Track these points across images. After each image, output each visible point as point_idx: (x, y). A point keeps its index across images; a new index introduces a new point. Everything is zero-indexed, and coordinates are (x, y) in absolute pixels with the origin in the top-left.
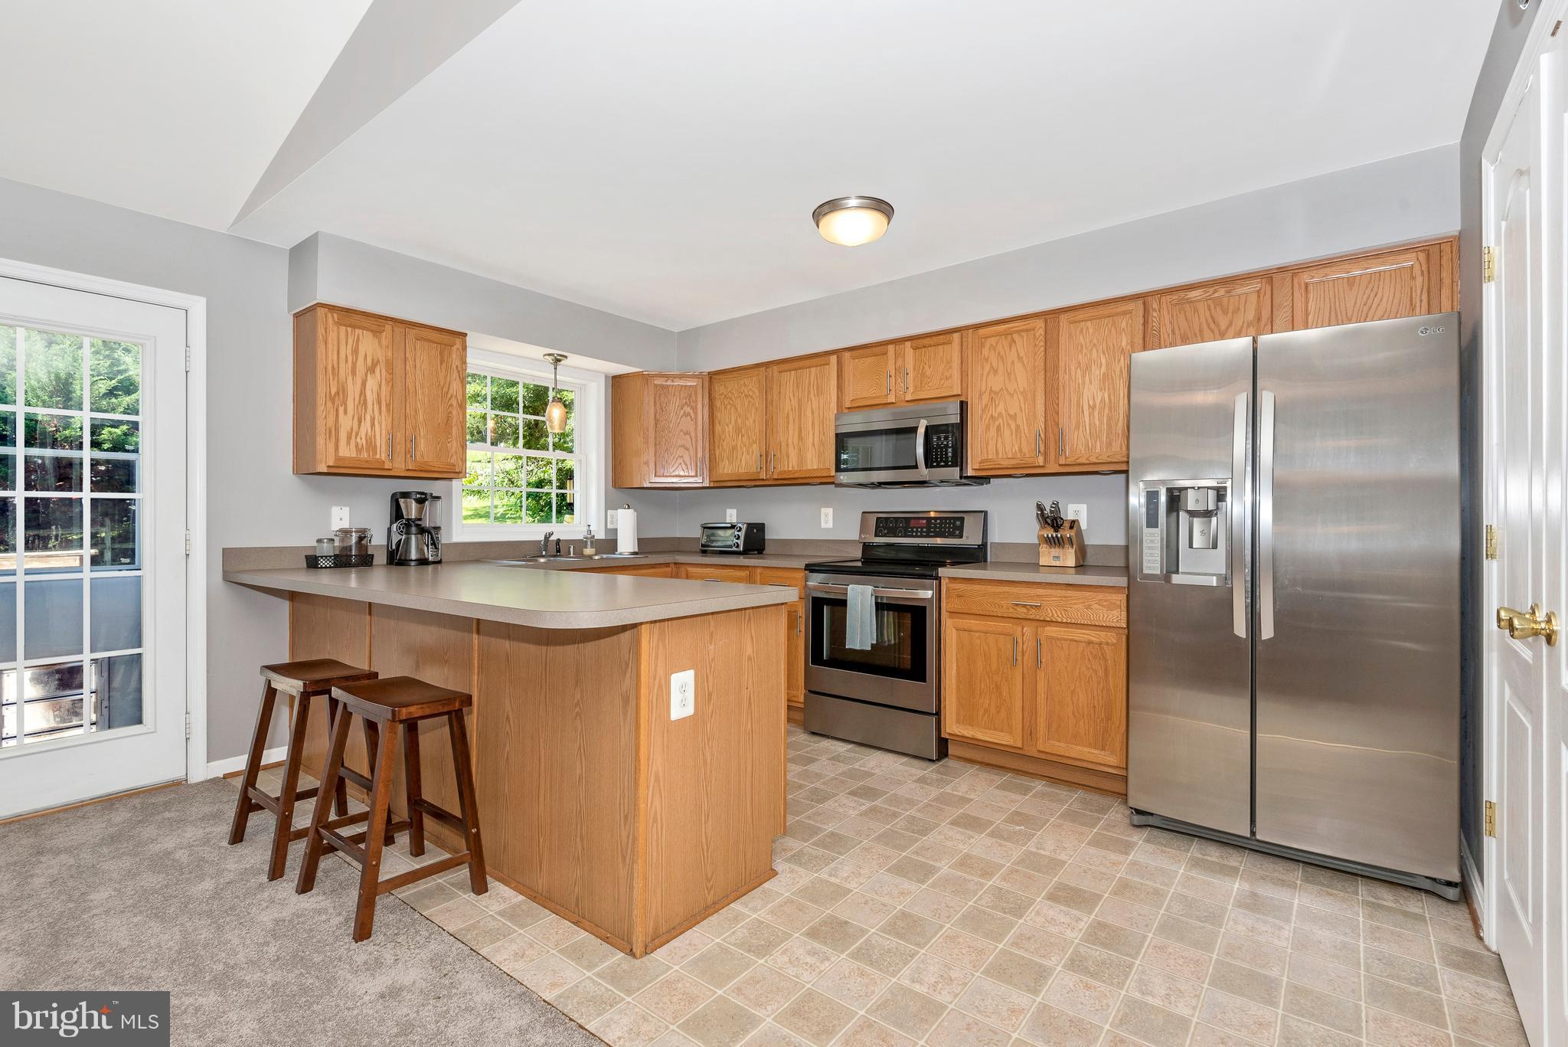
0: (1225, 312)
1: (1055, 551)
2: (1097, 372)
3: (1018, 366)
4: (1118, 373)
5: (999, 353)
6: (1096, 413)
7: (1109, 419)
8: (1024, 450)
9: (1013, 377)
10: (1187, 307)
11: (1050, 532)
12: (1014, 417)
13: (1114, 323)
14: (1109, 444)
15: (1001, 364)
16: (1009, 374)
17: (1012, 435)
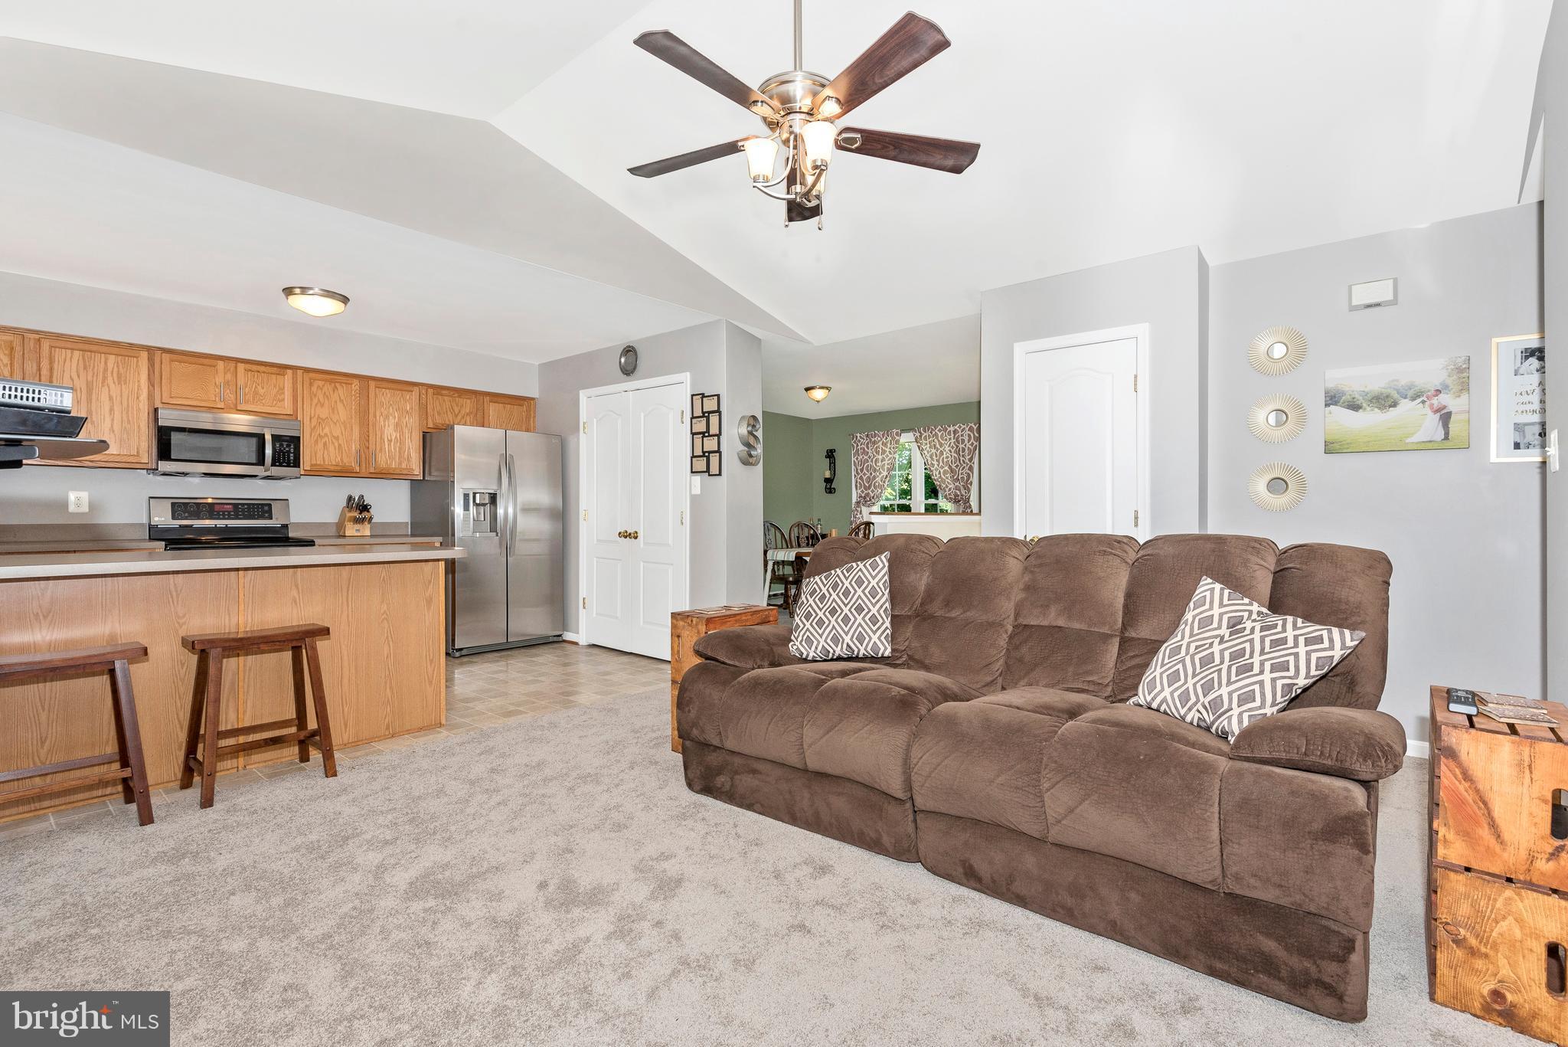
0: (457, 405)
1: (357, 526)
2: (392, 421)
3: (340, 406)
4: (405, 423)
5: (325, 393)
6: (392, 444)
7: (400, 449)
8: (345, 461)
9: (336, 412)
10: (440, 397)
11: (356, 514)
12: (337, 438)
13: (402, 395)
14: (400, 464)
15: (326, 399)
16: (333, 409)
17: (335, 449)
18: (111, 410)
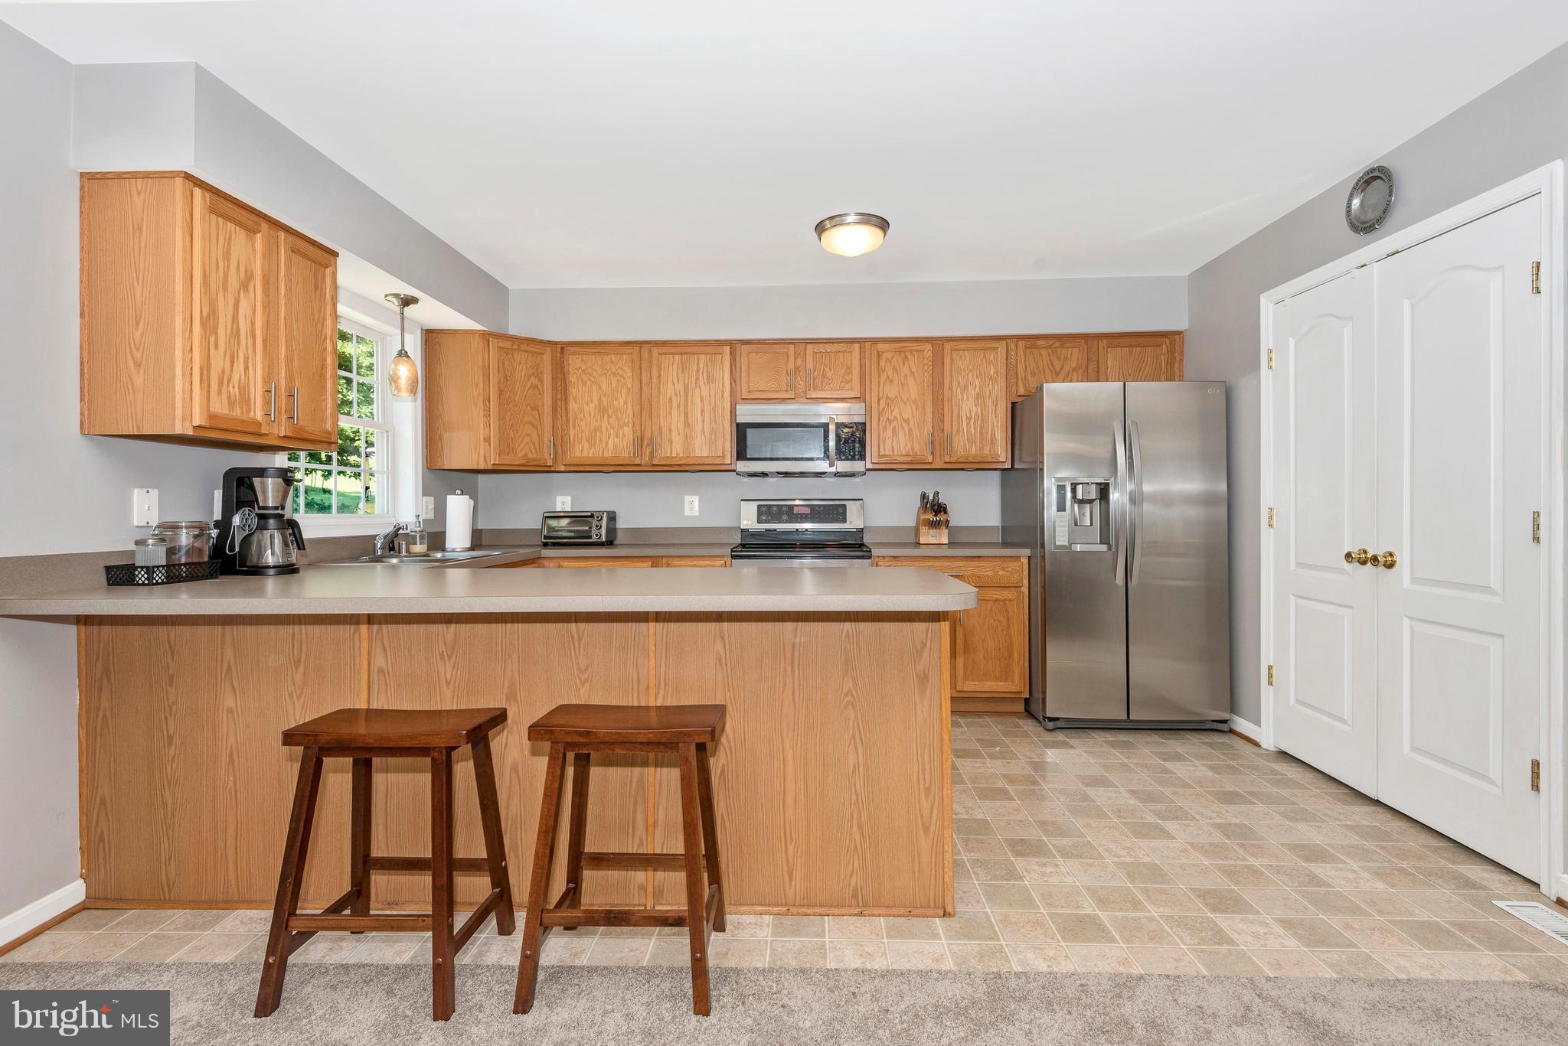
0: (1059, 359)
1: (933, 532)
2: (972, 392)
3: (910, 379)
4: (988, 392)
5: (894, 366)
6: (972, 423)
7: (982, 428)
8: (916, 449)
9: (906, 388)
10: (1035, 351)
11: (931, 517)
12: (907, 421)
13: (985, 355)
14: (982, 448)
15: (896, 375)
16: (903, 385)
17: (905, 435)
18: (703, 411)
